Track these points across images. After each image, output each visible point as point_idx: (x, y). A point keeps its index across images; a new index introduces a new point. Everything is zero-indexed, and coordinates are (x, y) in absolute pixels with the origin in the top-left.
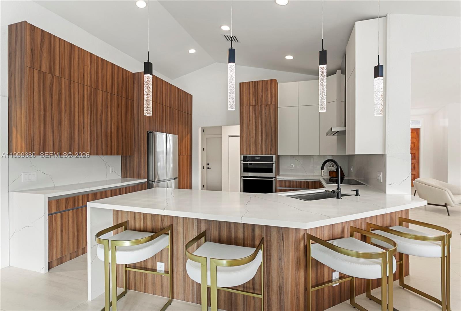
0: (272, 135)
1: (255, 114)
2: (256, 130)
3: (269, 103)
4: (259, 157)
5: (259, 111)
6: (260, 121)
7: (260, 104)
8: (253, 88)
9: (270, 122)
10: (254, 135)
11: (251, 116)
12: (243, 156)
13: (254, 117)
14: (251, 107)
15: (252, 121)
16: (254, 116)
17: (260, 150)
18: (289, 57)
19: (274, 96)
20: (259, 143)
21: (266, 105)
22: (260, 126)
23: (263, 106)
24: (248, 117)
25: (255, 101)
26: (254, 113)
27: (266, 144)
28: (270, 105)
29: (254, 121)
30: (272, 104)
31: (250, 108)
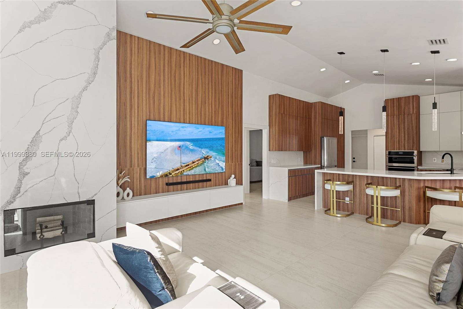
0: (414, 136)
1: (399, 121)
2: (399, 133)
3: (411, 113)
4: (402, 152)
5: (402, 119)
6: (403, 126)
7: (403, 114)
8: (396, 102)
9: (412, 127)
10: (398, 136)
11: (395, 123)
12: (389, 152)
14: (395, 116)
15: (396, 126)
16: (397, 123)
17: (403, 147)
18: (428, 80)
19: (416, 108)
20: (402, 142)
21: (409, 115)
22: (403, 130)
23: (406, 115)
24: (393, 124)
25: (399, 112)
26: (397, 121)
27: (408, 143)
28: (412, 114)
29: (397, 126)
30: (413, 113)
31: (394, 117)
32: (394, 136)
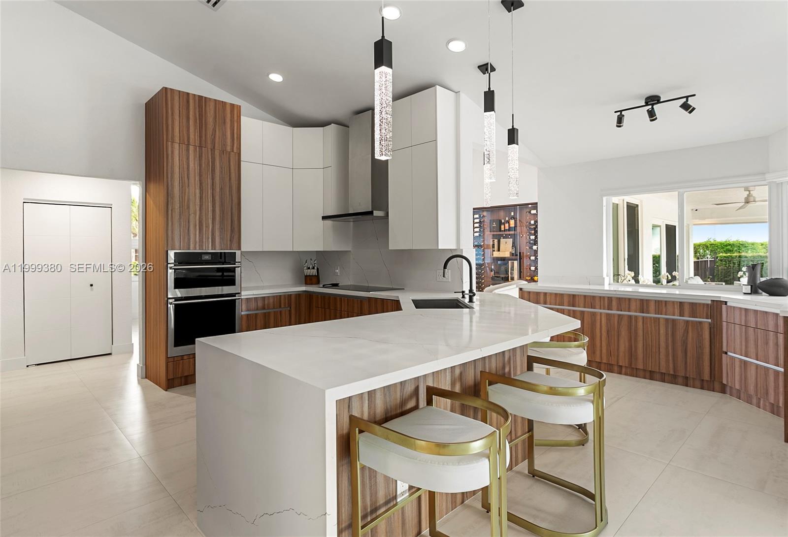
0: (234, 211)
1: (200, 165)
2: (201, 198)
3: (229, 148)
4: (210, 255)
5: (208, 160)
6: (210, 181)
7: (209, 146)
8: (195, 108)
9: (230, 187)
10: (198, 209)
11: (190, 169)
12: (175, 253)
13: (197, 171)
14: (191, 148)
15: (194, 179)
16: (197, 168)
17: (210, 240)
18: (276, 78)
19: (237, 138)
20: (207, 227)
21: (223, 151)
22: (210, 192)
23: (217, 153)
24: (185, 170)
25: (201, 137)
26: (197, 162)
27: (222, 229)
28: (230, 152)
29: (197, 178)
30: (233, 151)
31: (188, 150)
32: (188, 207)
